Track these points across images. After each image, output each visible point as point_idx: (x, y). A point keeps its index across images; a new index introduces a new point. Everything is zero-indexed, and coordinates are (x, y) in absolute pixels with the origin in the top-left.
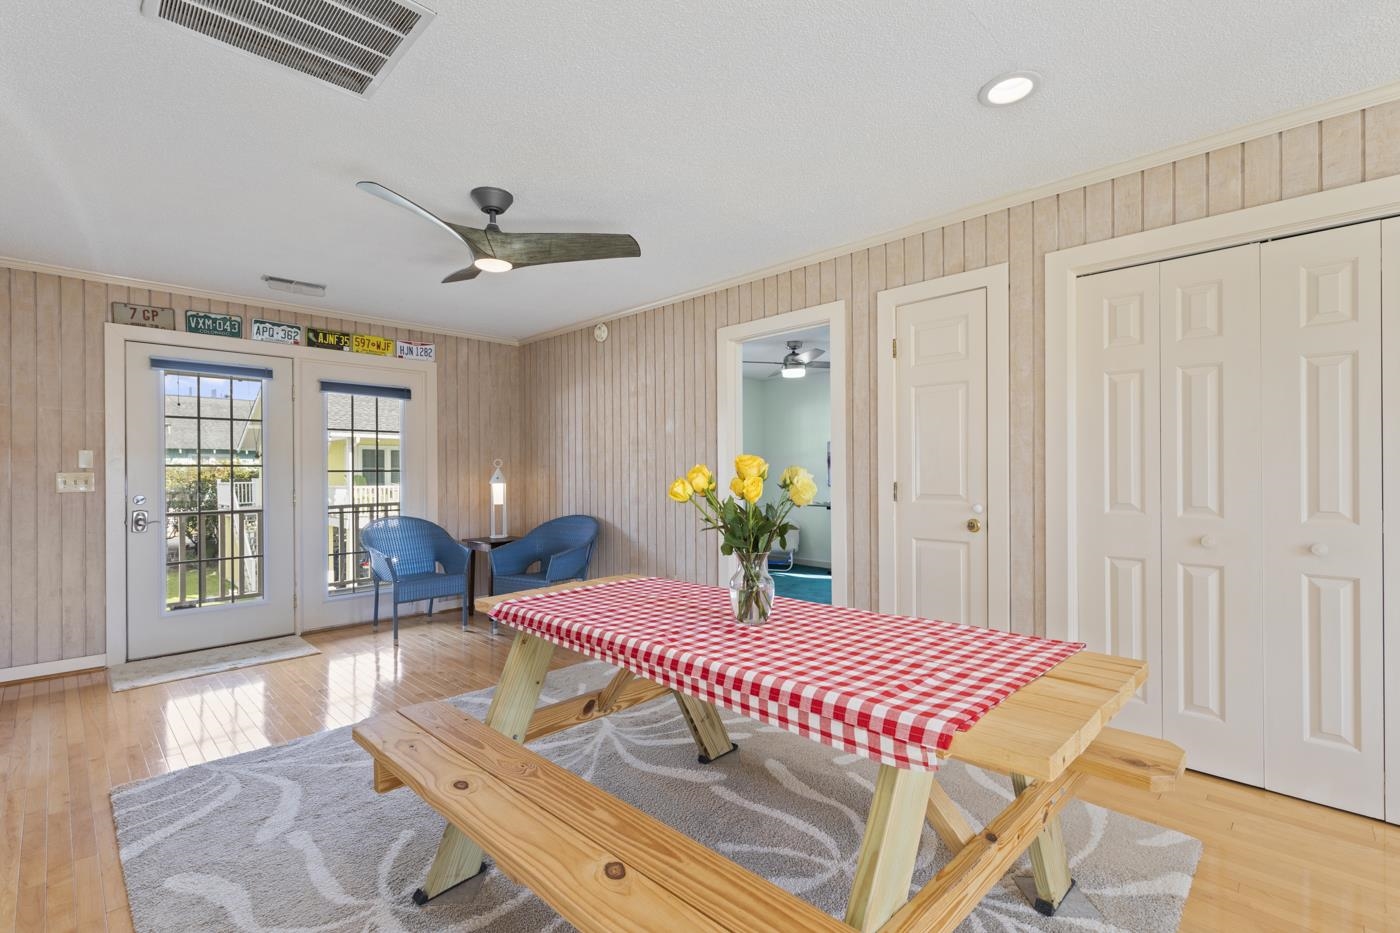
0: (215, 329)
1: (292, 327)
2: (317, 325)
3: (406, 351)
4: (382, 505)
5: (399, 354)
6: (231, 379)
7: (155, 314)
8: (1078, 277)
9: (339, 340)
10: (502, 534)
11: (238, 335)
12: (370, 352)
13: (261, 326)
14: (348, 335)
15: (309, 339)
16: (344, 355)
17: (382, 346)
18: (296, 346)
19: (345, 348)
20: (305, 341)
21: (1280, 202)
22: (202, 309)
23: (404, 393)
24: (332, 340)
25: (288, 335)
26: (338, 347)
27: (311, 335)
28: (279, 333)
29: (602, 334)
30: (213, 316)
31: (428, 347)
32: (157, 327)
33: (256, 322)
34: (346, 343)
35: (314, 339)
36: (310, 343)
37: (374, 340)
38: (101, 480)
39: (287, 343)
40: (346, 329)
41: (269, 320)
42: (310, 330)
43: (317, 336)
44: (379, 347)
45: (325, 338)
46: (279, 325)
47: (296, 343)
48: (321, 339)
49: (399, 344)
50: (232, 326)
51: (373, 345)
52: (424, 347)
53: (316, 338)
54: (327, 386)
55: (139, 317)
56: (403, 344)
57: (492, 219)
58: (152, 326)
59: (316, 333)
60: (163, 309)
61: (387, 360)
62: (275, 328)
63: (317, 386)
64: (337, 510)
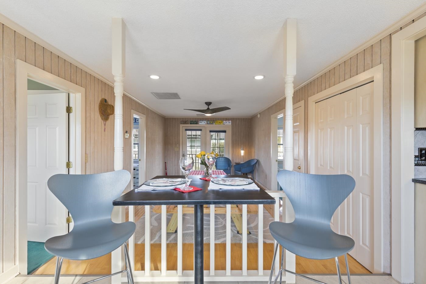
0: (194, 123)
2: (209, 120)
5: (224, 123)
8: (315, 103)
11: (197, 124)
13: (200, 122)
16: (214, 125)
21: (339, 84)
22: (192, 120)
23: (225, 132)
28: (203, 122)
29: (259, 116)
31: (230, 121)
34: (214, 122)
37: (219, 121)
38: (179, 149)
44: (220, 123)
54: (211, 131)
55: (184, 123)
56: (224, 121)
57: (208, 107)
58: (186, 124)
60: (186, 121)
63: (209, 131)
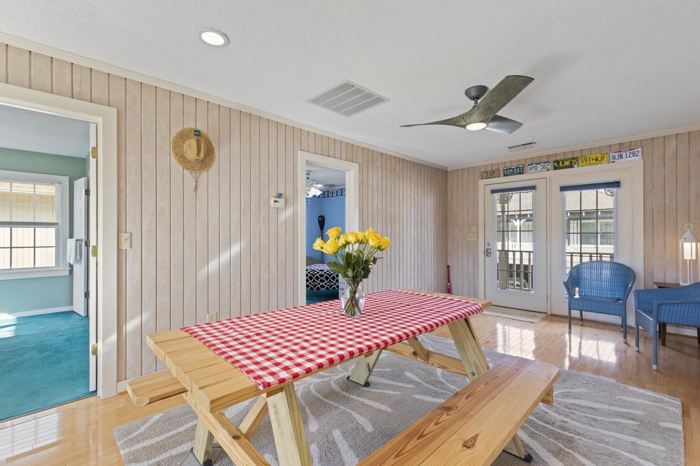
0: (513, 173)
1: (546, 163)
2: (558, 158)
3: (617, 157)
4: (599, 254)
5: (612, 160)
6: (520, 193)
7: (493, 172)
9: (571, 162)
10: (687, 282)
11: (522, 173)
12: (591, 164)
13: (531, 166)
14: (576, 158)
15: (555, 166)
16: (575, 169)
17: (599, 159)
18: (548, 171)
19: (575, 166)
20: (553, 168)
22: (508, 165)
23: (615, 184)
24: (567, 163)
25: (544, 167)
26: (571, 166)
27: (555, 164)
28: (539, 167)
30: (512, 168)
31: (635, 150)
32: (494, 177)
33: (529, 165)
34: (575, 163)
35: (557, 166)
36: (555, 168)
37: (593, 157)
38: (478, 237)
39: (544, 171)
40: (575, 156)
41: (535, 162)
42: (554, 162)
43: (558, 164)
44: (597, 160)
45: (563, 164)
46: (539, 164)
47: (548, 170)
48: (561, 165)
49: (612, 154)
50: (520, 170)
51: (593, 159)
52: (631, 151)
53: (558, 165)
55: (489, 175)
56: (614, 154)
58: (492, 178)
59: (558, 162)
60: (496, 170)
61: (604, 166)
62: (538, 165)
63: (559, 189)
64: (570, 254)
